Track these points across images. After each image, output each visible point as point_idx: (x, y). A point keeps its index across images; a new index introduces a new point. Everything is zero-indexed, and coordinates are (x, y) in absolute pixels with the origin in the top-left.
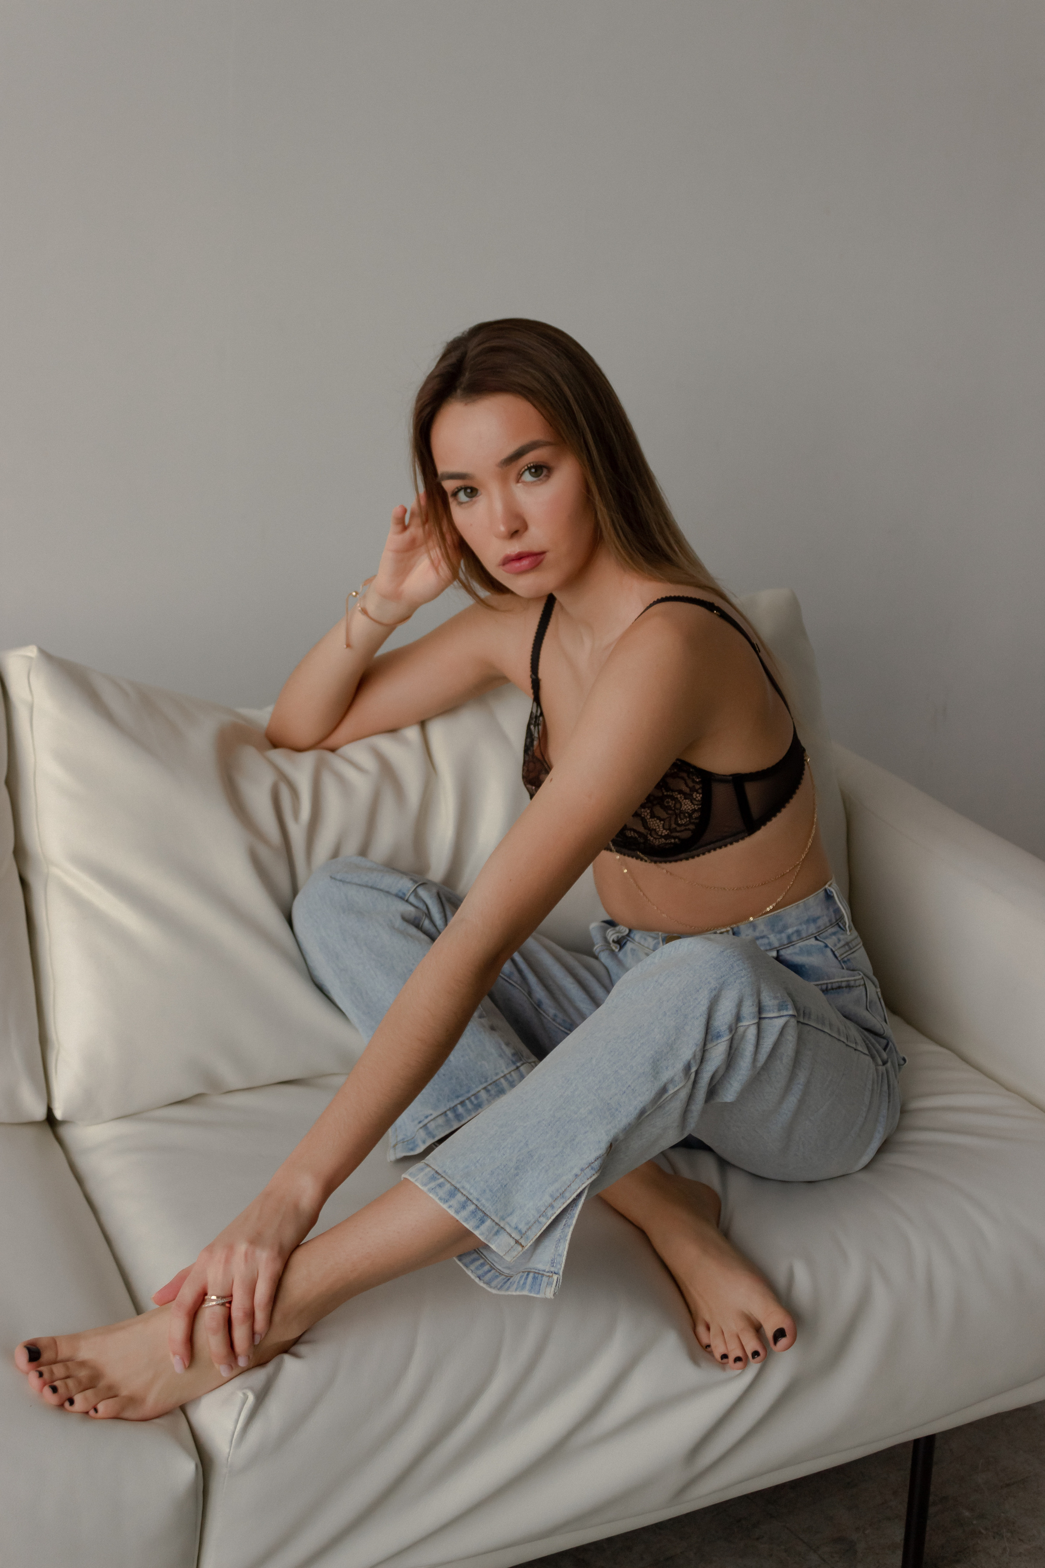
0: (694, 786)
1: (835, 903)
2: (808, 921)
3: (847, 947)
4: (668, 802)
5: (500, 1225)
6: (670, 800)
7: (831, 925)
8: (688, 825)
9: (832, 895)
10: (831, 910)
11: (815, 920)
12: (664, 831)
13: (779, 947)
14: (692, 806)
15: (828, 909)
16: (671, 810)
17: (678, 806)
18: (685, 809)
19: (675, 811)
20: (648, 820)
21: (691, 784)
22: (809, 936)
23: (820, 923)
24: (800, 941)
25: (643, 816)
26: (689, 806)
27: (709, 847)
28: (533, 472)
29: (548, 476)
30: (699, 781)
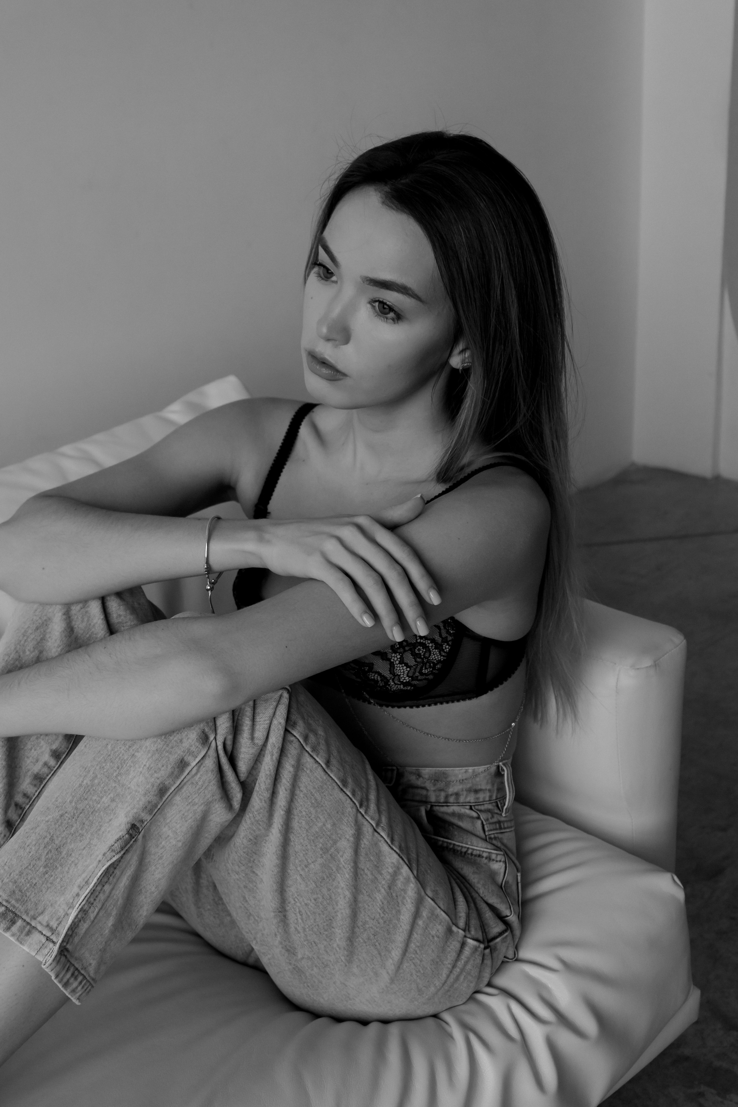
0: (447, 637)
1: (503, 782)
2: (469, 790)
3: (498, 825)
4: (419, 650)
6: (421, 648)
7: (490, 800)
8: (429, 675)
9: (503, 773)
10: (496, 787)
11: (476, 791)
12: (407, 678)
13: (434, 803)
14: (439, 656)
15: (493, 784)
16: (420, 658)
17: (427, 655)
18: (432, 659)
19: (423, 660)
20: (396, 666)
21: (444, 635)
22: (465, 803)
24: (455, 804)
25: (392, 660)
26: (437, 656)
27: (437, 699)
30: (453, 633)
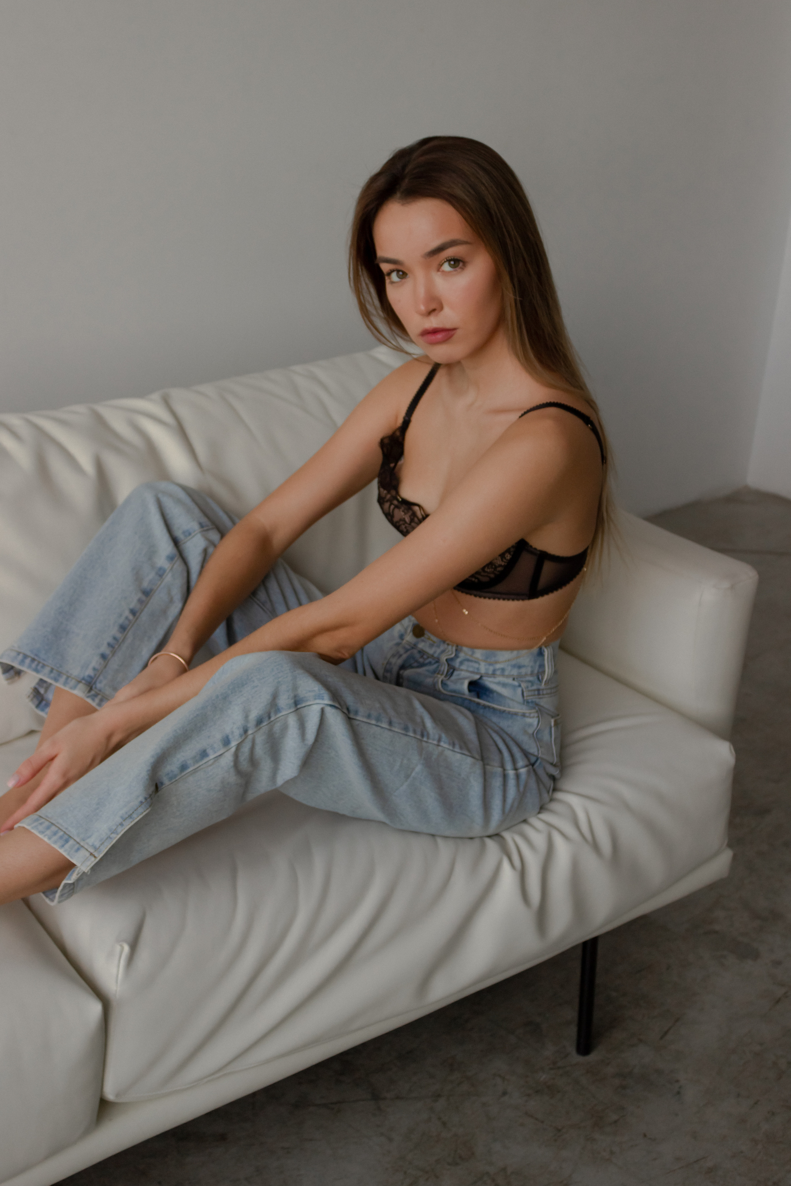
1: (544, 660)
3: (536, 692)
5: (80, 844)
7: (531, 674)
8: (491, 574)
9: (544, 654)
10: (538, 664)
14: (501, 561)
15: (535, 662)
18: (495, 563)
22: (510, 675)
23: (523, 671)
24: (501, 676)
26: (499, 561)
27: (496, 595)
28: (452, 265)
29: (462, 269)
